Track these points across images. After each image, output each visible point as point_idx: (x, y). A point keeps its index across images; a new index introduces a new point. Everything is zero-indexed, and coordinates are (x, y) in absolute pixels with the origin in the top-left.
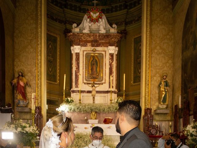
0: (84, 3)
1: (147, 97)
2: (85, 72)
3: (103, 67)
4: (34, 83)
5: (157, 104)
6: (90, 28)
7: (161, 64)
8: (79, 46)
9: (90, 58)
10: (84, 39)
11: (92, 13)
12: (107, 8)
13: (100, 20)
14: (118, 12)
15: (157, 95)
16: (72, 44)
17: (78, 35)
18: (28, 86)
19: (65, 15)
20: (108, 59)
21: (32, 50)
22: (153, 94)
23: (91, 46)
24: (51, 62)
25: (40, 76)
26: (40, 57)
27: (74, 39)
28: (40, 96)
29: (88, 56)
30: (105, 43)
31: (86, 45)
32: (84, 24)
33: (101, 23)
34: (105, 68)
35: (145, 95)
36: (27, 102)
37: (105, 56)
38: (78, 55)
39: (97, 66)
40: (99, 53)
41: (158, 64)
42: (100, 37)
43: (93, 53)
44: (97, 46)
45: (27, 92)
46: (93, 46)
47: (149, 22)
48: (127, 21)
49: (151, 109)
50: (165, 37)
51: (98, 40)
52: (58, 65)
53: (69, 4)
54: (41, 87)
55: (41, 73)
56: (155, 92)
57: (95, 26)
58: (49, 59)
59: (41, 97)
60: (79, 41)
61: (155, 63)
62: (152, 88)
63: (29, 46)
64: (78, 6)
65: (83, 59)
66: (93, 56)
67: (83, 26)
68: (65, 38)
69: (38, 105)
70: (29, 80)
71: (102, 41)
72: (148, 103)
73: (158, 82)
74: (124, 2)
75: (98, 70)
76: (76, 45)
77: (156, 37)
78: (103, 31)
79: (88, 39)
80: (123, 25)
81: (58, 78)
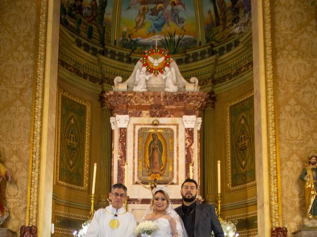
0: (136, 51)
1: (273, 203)
2: (138, 164)
3: (173, 153)
4: (24, 177)
5: (298, 218)
6: (147, 85)
7: (301, 134)
8: (127, 116)
9: (148, 137)
10: (136, 102)
11: (150, 59)
12: (178, 58)
13: (166, 68)
14: (198, 62)
15: (297, 199)
16: (112, 112)
17: (124, 95)
18: (11, 183)
19: (101, 68)
20: (184, 139)
21: (22, 109)
22: (286, 198)
23: (149, 115)
24: (74, 149)
25: (37, 162)
26: (39, 123)
27: (117, 104)
28: (35, 203)
29: (142, 133)
30: (176, 110)
31: (139, 114)
32: (137, 77)
33: (169, 74)
34: (178, 156)
35: (270, 200)
36: (5, 217)
37: (178, 133)
38: (123, 132)
39: (162, 151)
40: (165, 129)
41: (294, 133)
42: (168, 98)
43: (153, 129)
44: (161, 116)
45: (7, 196)
46: (152, 115)
47: (269, 51)
48: (215, 78)
49: (286, 229)
50: (306, 81)
51: (163, 104)
52: (86, 154)
53: (109, 50)
54: (38, 184)
55: (40, 155)
56: (292, 192)
57: (156, 81)
58: (70, 143)
59: (37, 205)
60: (127, 106)
61: (287, 133)
62: (284, 183)
63: (18, 101)
64: (125, 55)
65: (134, 139)
66: (153, 134)
67: (135, 81)
68: (101, 108)
69: (29, 224)
70: (14, 170)
71: (171, 107)
72: (277, 217)
73: (297, 172)
74: (209, 47)
75: (163, 158)
76: (120, 114)
77: (285, 81)
78: (172, 88)
79: (143, 103)
80: (209, 84)
81: (86, 185)
